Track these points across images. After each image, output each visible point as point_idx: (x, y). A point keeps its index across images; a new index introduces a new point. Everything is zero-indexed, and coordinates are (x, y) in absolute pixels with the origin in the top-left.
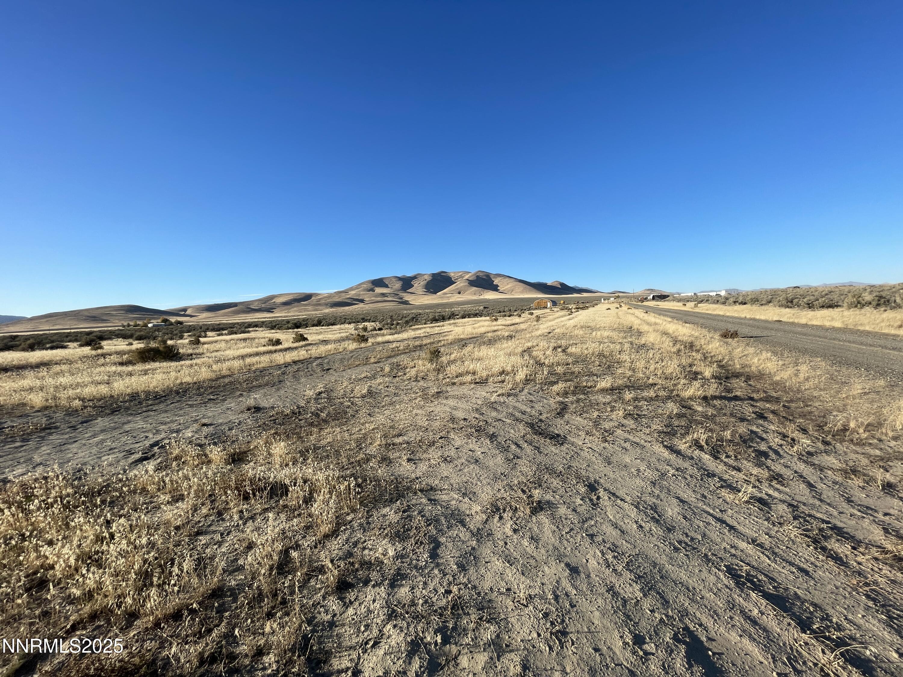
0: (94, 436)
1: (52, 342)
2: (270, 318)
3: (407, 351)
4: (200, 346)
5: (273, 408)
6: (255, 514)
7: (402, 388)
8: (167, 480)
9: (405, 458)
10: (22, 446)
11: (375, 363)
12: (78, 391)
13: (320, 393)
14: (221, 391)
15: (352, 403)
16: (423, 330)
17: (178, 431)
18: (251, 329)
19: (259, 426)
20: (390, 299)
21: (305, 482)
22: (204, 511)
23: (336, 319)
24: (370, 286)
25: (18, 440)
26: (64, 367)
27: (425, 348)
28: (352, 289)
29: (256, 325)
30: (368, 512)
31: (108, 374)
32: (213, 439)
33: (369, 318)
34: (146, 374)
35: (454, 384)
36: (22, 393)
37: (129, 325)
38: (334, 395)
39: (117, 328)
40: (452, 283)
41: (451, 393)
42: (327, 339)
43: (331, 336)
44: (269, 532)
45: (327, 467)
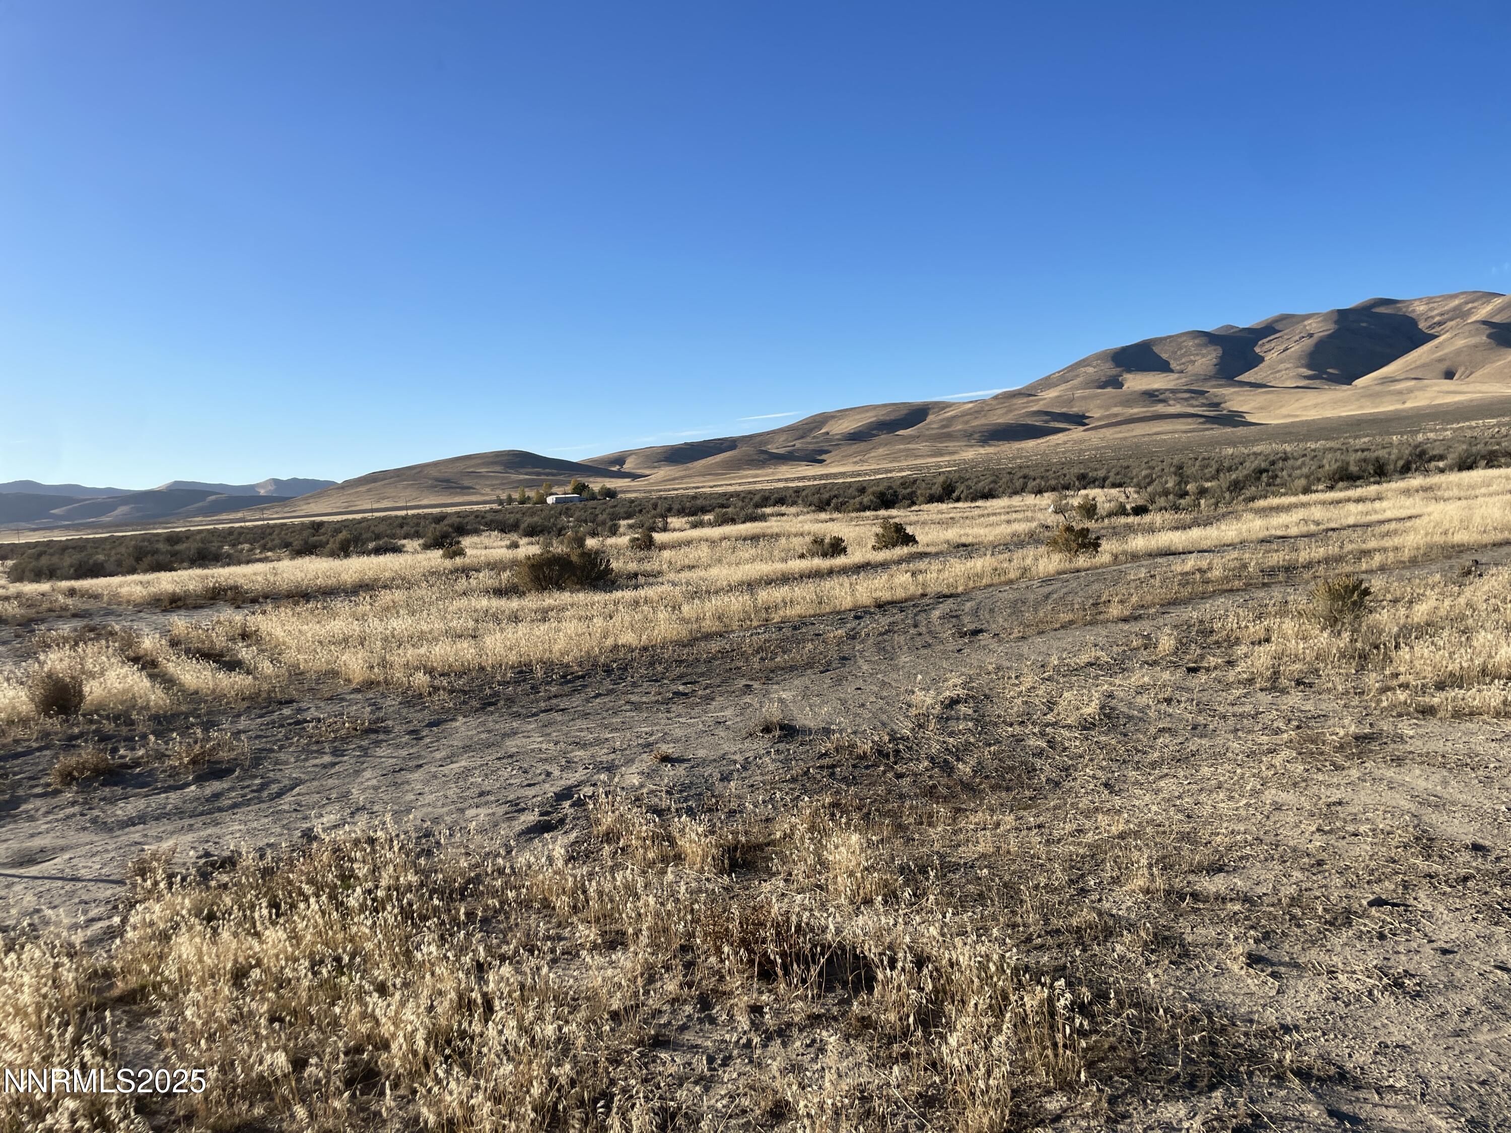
0: (451, 758)
1: (377, 537)
2: (814, 478)
3: (1237, 584)
4: (654, 553)
5: (827, 732)
6: (789, 1025)
7: (1221, 709)
8: (592, 888)
9: (1239, 950)
10: (334, 764)
11: (1125, 620)
12: (422, 651)
13: (954, 702)
14: (702, 674)
15: (1051, 743)
16: (1300, 514)
17: (610, 768)
18: (768, 510)
19: (794, 780)
20: (1177, 409)
21: (920, 961)
22: (671, 986)
23: (996, 476)
24: (1109, 369)
25: (327, 750)
26: (399, 595)
27: (1307, 575)
28: (1047, 383)
29: (780, 499)
30: (1112, 1101)
31: (475, 615)
32: (686, 800)
33: (1101, 473)
34: (544, 620)
35: (1428, 712)
36: (333, 647)
37: (510, 500)
38: (994, 710)
39: (488, 507)
40: (1423, 338)
41: (1416, 745)
42: (970, 540)
43: (982, 531)
44: (827, 1084)
45: (982, 931)
